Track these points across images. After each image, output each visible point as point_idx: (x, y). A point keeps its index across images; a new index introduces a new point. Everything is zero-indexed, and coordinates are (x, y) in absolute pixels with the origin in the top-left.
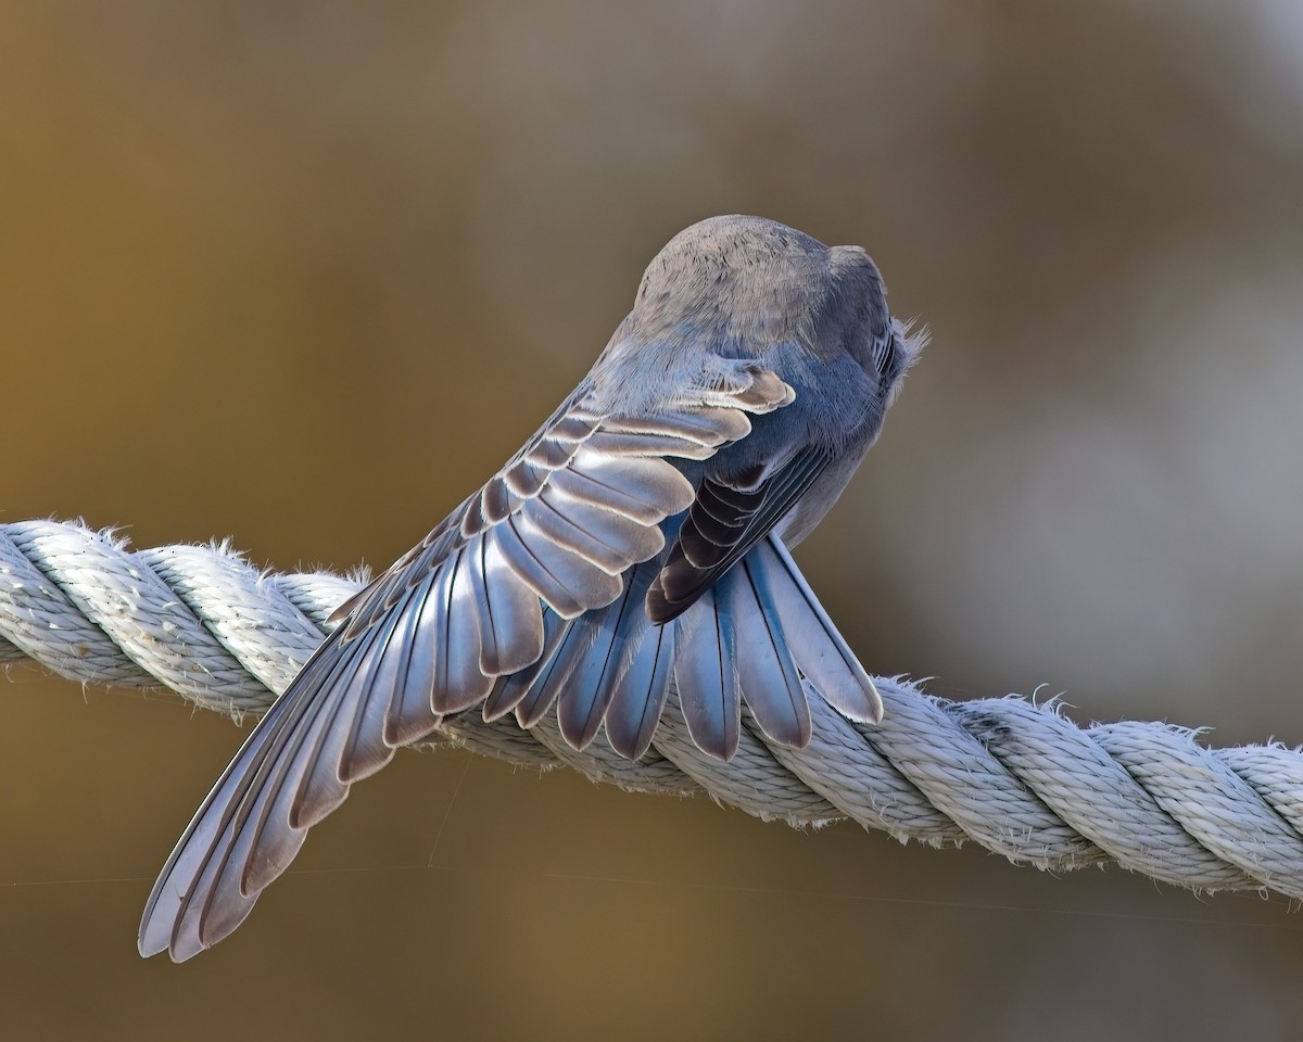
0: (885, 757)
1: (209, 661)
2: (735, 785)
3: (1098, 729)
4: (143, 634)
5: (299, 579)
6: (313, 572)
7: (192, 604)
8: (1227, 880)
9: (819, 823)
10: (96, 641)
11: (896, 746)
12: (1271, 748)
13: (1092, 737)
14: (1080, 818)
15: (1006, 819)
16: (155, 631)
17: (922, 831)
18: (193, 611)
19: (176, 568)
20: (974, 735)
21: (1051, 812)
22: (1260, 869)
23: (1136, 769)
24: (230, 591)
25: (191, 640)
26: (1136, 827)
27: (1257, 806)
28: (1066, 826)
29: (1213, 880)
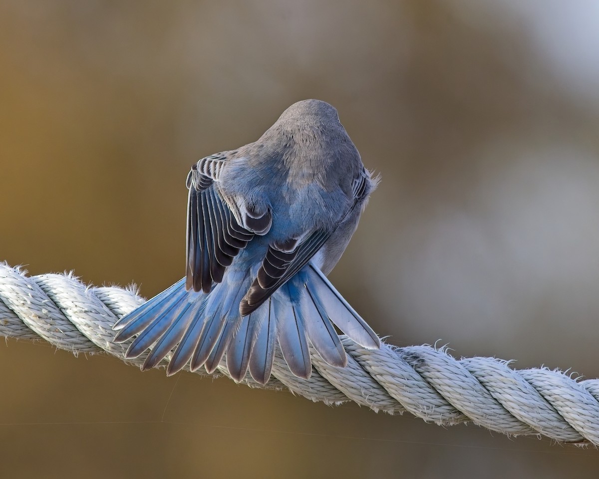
0: (368, 373)
1: (62, 327)
2: (301, 385)
3: (465, 360)
4: (33, 315)
5: (104, 290)
6: (110, 286)
7: (55, 301)
8: (523, 430)
9: (338, 403)
10: (11, 318)
11: (373, 367)
12: (543, 370)
13: (461, 364)
14: (455, 401)
15: (423, 402)
16: (39, 313)
17: (385, 406)
18: (56, 304)
19: (48, 284)
20: (408, 362)
21: (443, 398)
22: (537, 425)
23: (481, 379)
24: (72, 295)
25: (54, 317)
26: (482, 405)
27: (537, 397)
28: (450, 405)
29: (516, 430)
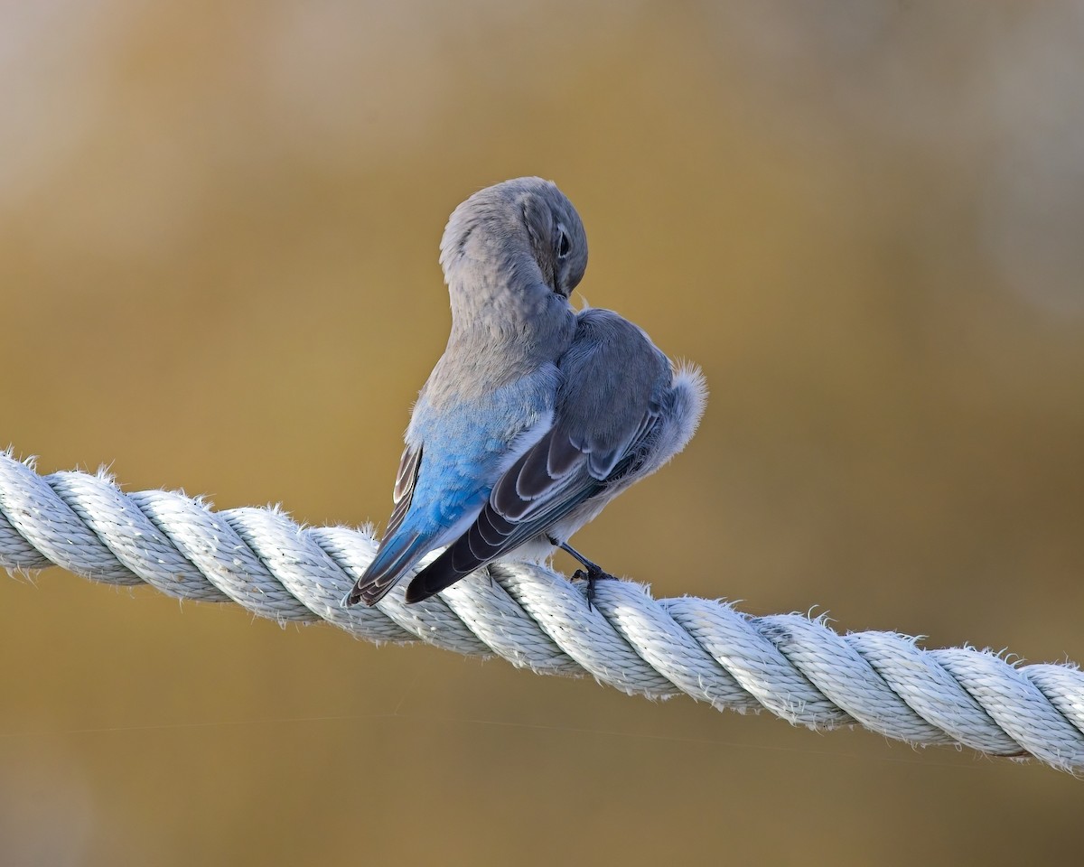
0: (709, 653)
1: (263, 586)
2: (610, 671)
3: (852, 636)
4: (220, 567)
5: (326, 531)
6: (335, 526)
7: (254, 547)
8: (935, 738)
9: (666, 697)
10: (189, 571)
11: (716, 646)
12: (966, 650)
13: (847, 641)
14: (835, 695)
15: (789, 696)
16: (228, 565)
17: (733, 703)
18: (254, 551)
19: (244, 523)
20: (769, 639)
21: (818, 691)
22: (956, 731)
23: (875, 663)
24: (278, 538)
25: (252, 571)
26: (874, 702)
27: (956, 689)
28: (829, 700)
29: (925, 737)
